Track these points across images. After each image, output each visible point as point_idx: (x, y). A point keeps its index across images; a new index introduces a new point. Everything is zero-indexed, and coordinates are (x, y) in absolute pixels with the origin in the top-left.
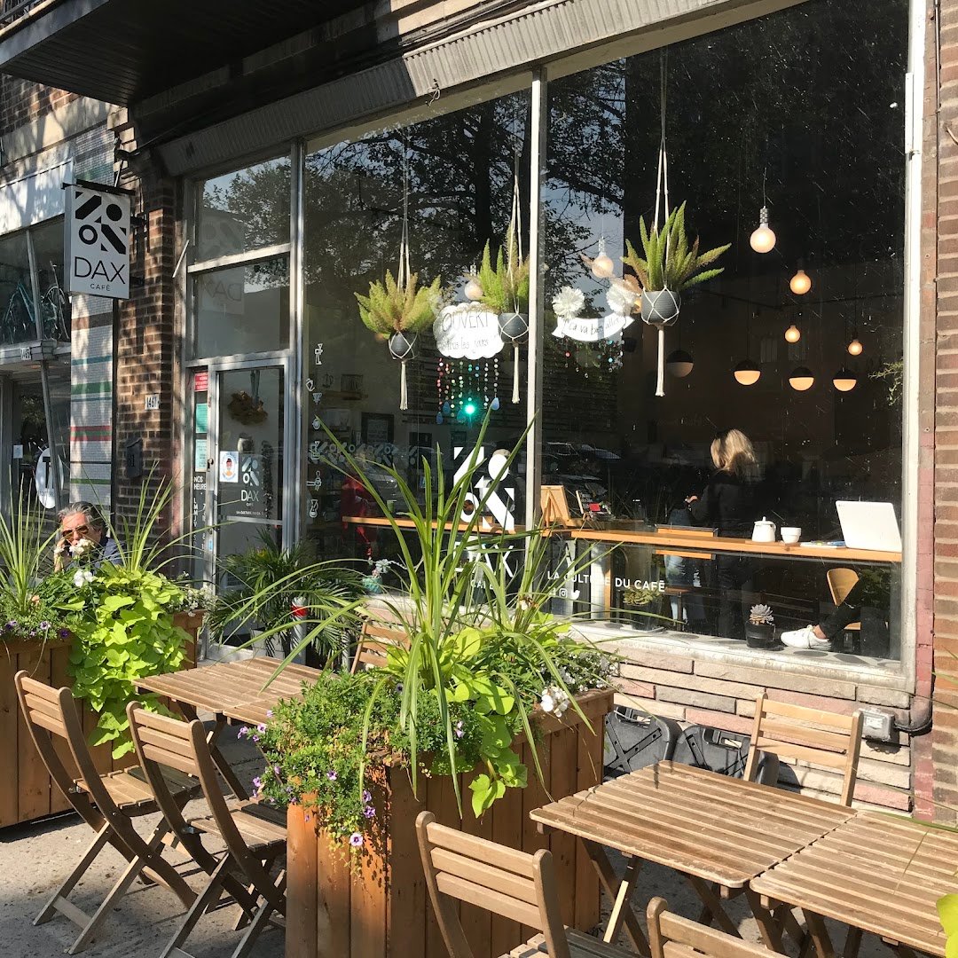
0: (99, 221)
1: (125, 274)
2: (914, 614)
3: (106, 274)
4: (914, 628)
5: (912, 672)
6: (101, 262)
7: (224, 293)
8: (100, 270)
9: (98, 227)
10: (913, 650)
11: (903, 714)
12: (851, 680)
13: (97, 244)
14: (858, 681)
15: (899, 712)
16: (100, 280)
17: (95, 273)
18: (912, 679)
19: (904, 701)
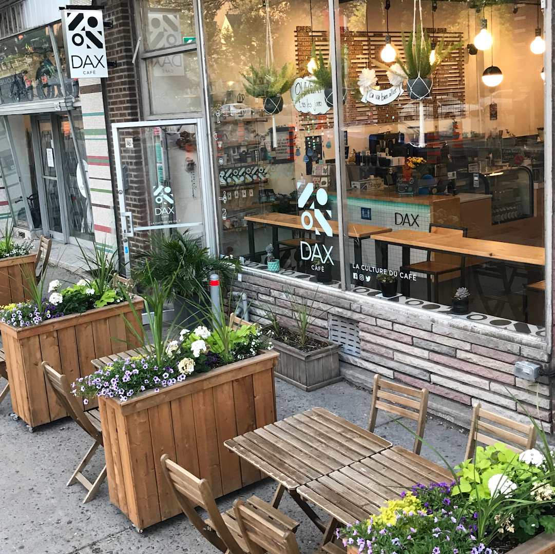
0: (83, 29)
1: (104, 61)
2: (551, 306)
3: (92, 64)
4: (551, 315)
5: (550, 341)
6: (88, 56)
7: (170, 63)
8: (88, 62)
9: (83, 34)
10: (550, 328)
11: (545, 366)
12: (517, 343)
13: (84, 45)
14: (521, 343)
15: (543, 364)
16: (89, 68)
17: (85, 64)
18: (550, 345)
19: (545, 358)
